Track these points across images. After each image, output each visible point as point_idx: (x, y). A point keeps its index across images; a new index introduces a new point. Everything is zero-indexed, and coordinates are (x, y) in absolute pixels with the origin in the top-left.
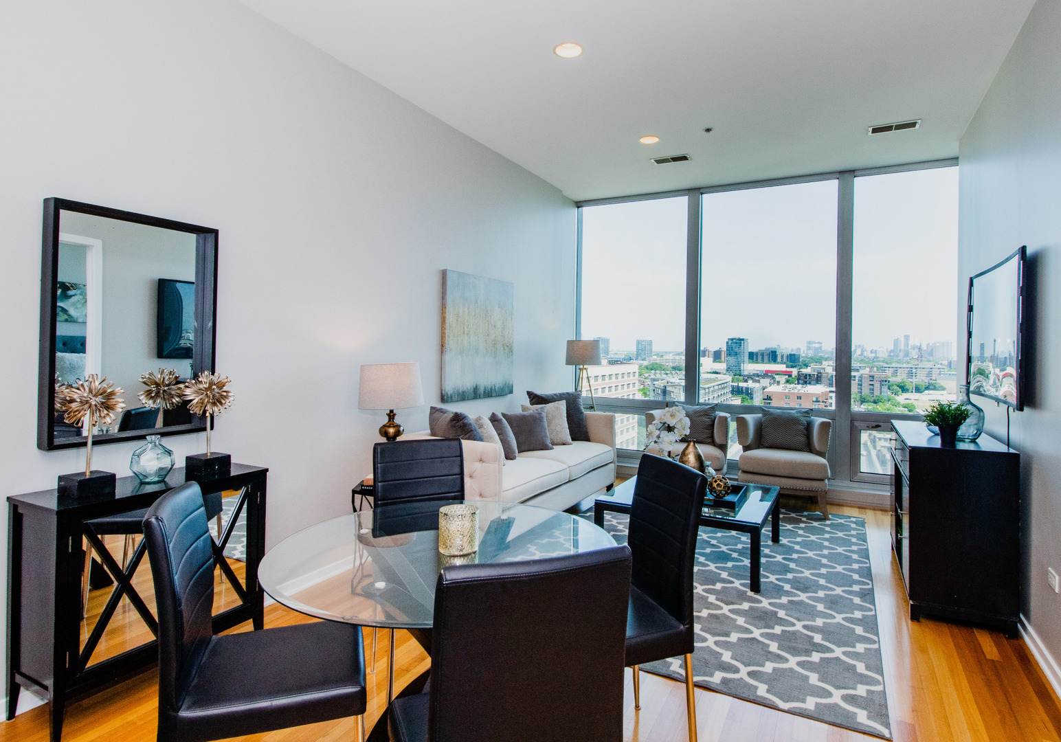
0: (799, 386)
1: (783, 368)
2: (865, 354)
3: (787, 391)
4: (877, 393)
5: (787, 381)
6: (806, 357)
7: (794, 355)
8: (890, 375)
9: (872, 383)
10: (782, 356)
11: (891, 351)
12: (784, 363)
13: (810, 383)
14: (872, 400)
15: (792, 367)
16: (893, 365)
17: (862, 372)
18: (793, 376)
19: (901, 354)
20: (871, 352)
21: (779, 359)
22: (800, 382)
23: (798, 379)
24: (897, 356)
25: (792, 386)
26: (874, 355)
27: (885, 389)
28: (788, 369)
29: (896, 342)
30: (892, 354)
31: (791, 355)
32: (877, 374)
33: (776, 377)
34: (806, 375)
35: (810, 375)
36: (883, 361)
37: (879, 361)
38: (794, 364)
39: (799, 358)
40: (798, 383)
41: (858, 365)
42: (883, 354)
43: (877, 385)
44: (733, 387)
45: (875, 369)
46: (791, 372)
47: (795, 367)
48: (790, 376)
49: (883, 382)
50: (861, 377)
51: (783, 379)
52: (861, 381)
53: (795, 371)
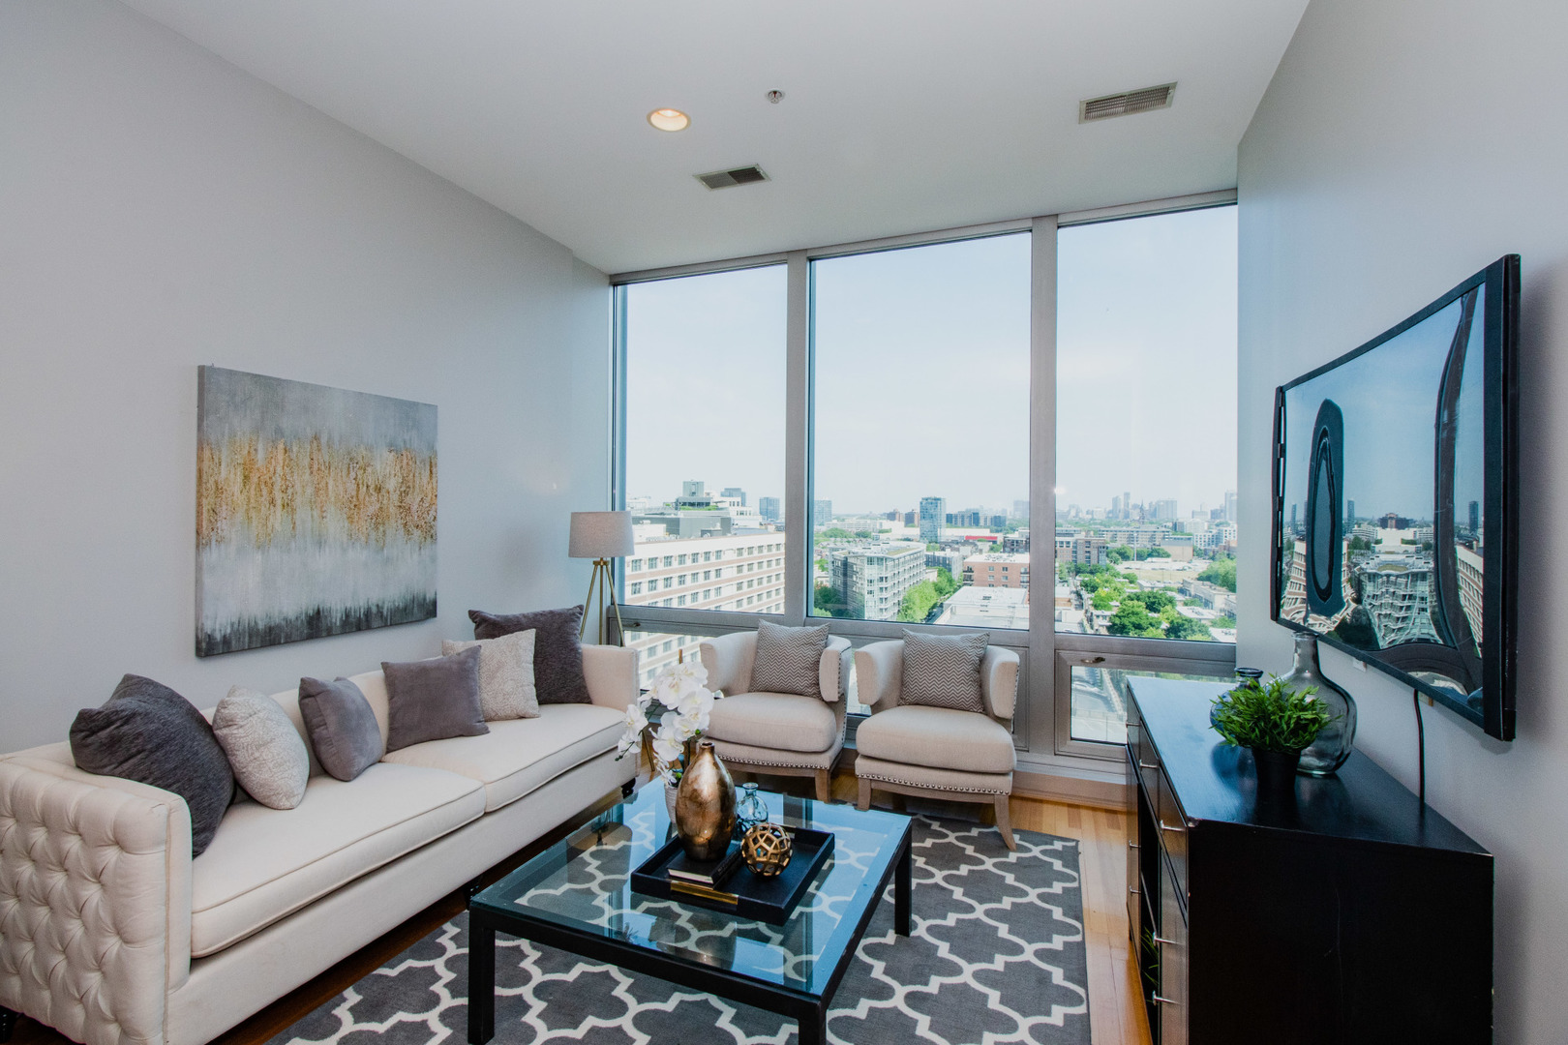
0: (1005, 555)
1: (986, 533)
2: (1081, 515)
3: (991, 561)
4: (1094, 561)
5: (992, 549)
6: (1013, 519)
7: (999, 517)
8: (1108, 540)
9: (1088, 550)
10: (986, 519)
11: (1109, 512)
12: (988, 527)
13: (1017, 551)
14: (1088, 570)
15: (997, 531)
16: (1112, 528)
17: (1076, 537)
18: (998, 543)
19: (1121, 515)
20: (1088, 513)
21: (982, 522)
22: (1007, 549)
23: (1004, 546)
24: (1117, 517)
25: (997, 554)
26: (1090, 516)
27: (1103, 557)
28: (993, 535)
29: (1115, 501)
30: (1111, 515)
31: (995, 517)
32: (1094, 539)
33: (978, 543)
34: (1013, 542)
35: (1017, 542)
36: (1101, 524)
37: (1095, 524)
38: (999, 528)
39: (1005, 521)
40: (1004, 551)
41: (1073, 528)
42: (1100, 516)
43: (1094, 552)
44: (928, 557)
45: (1092, 533)
46: (996, 538)
47: (1001, 531)
48: (995, 542)
49: (1102, 548)
50: (1076, 543)
51: (987, 545)
52: (1076, 547)
53: (1000, 537)
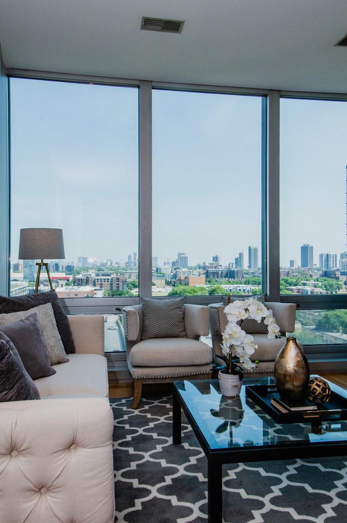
0: (76, 287)
1: (63, 275)
2: (113, 265)
3: (68, 291)
4: (121, 289)
5: (67, 284)
6: (78, 267)
7: (70, 266)
8: (127, 277)
9: (118, 283)
10: (63, 267)
11: (127, 263)
12: (64, 272)
13: (81, 285)
14: (118, 294)
15: (69, 274)
16: (128, 271)
17: (112, 276)
18: (70, 281)
19: (132, 265)
20: (116, 263)
21: (60, 269)
22: (75, 284)
23: (74, 282)
24: (130, 266)
25: (71, 287)
26: (117, 265)
27: (125, 286)
28: (67, 276)
29: (130, 257)
30: (127, 265)
31: (68, 266)
32: (121, 277)
33: (59, 281)
34: (79, 279)
35: (81, 279)
36: (123, 269)
37: (120, 269)
38: (70, 273)
39: (73, 268)
40: (74, 285)
41: (109, 272)
42: (122, 265)
43: (121, 284)
44: (30, 290)
45: (119, 274)
46: (69, 278)
47: (71, 274)
48: (68, 280)
49: (124, 282)
50: (112, 279)
51: (64, 282)
52: (112, 282)
53: (71, 277)
